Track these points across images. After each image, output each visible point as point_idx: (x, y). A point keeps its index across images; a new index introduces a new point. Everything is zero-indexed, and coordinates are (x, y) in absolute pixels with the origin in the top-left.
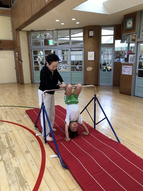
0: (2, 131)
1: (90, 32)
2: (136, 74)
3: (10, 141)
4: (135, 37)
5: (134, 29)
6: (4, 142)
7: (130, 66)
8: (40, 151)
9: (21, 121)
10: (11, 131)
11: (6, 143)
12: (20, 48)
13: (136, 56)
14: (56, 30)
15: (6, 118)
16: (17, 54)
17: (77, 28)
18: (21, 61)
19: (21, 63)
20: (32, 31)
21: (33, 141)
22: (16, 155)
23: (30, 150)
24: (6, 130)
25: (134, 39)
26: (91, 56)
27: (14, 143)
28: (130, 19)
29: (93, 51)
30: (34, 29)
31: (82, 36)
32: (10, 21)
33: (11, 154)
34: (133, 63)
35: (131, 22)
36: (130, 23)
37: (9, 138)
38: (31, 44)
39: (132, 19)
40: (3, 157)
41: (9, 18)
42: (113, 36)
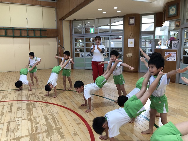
0: (48, 113)
1: (130, 20)
2: (180, 60)
3: (57, 122)
4: (179, 23)
5: (177, 16)
6: (51, 123)
7: (173, 53)
8: (89, 134)
9: (65, 103)
10: (57, 113)
11: (53, 124)
12: (62, 35)
13: (180, 42)
14: (97, 19)
15: (51, 100)
16: (59, 41)
17: (118, 17)
18: (63, 48)
19: (63, 49)
20: (75, 20)
21: (79, 124)
22: (64, 137)
23: (78, 132)
24: (52, 112)
25: (178, 25)
26: (131, 43)
27: (61, 125)
28: (174, 6)
29: (133, 38)
30: (77, 19)
31: (122, 24)
32: (55, 12)
33: (59, 135)
34: (178, 49)
35: (175, 9)
36: (173, 10)
37: (55, 119)
38: (73, 32)
39: (175, 6)
40: (51, 137)
41: (55, 9)
42: (153, 24)
